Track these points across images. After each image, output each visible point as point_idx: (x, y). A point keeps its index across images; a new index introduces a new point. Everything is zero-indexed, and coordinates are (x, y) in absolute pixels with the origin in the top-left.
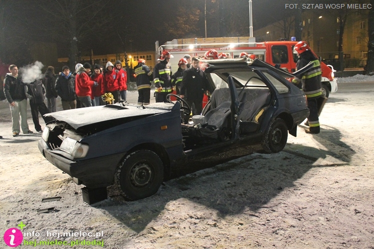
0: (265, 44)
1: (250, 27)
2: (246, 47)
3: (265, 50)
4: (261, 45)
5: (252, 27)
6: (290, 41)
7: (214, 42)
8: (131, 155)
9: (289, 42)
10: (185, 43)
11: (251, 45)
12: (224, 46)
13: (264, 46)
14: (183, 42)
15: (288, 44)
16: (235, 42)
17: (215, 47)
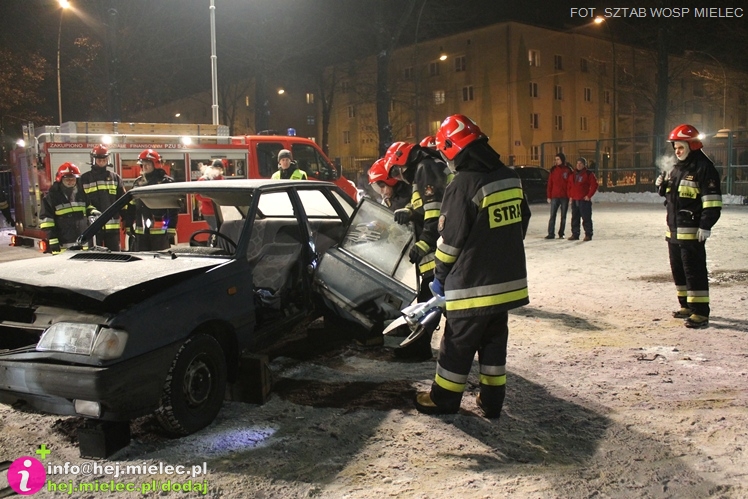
0: (246, 140)
1: (214, 106)
2: (214, 144)
3: (247, 151)
4: (239, 141)
5: (217, 105)
6: (286, 134)
7: (152, 132)
8: (185, 345)
9: (285, 137)
10: (94, 131)
11: (222, 140)
12: (170, 141)
13: (243, 143)
14: (89, 130)
15: (285, 141)
16: (191, 134)
17: (153, 142)
